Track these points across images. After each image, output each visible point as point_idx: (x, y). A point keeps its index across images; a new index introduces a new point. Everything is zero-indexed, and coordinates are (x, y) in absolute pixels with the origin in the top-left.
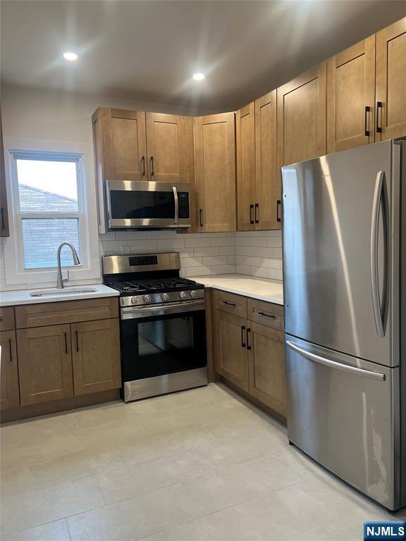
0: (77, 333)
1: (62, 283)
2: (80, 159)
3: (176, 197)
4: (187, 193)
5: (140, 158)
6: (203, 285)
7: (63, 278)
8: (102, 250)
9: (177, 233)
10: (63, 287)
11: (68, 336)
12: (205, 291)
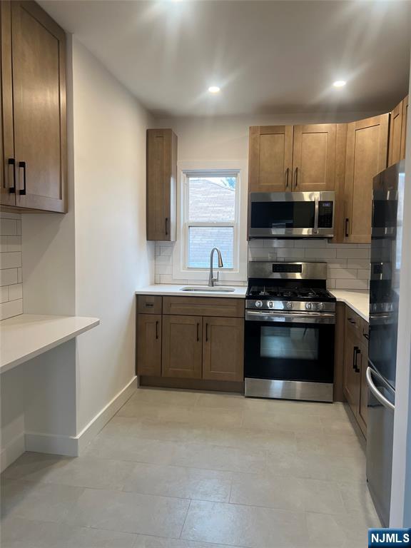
0: (207, 325)
1: (212, 282)
2: (239, 174)
3: (317, 206)
4: (332, 202)
5: (286, 170)
6: (335, 299)
7: (214, 278)
8: (250, 255)
9: (329, 242)
10: (213, 286)
11: (200, 327)
12: (336, 305)
